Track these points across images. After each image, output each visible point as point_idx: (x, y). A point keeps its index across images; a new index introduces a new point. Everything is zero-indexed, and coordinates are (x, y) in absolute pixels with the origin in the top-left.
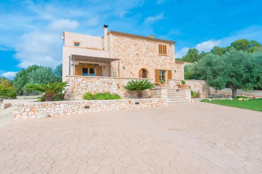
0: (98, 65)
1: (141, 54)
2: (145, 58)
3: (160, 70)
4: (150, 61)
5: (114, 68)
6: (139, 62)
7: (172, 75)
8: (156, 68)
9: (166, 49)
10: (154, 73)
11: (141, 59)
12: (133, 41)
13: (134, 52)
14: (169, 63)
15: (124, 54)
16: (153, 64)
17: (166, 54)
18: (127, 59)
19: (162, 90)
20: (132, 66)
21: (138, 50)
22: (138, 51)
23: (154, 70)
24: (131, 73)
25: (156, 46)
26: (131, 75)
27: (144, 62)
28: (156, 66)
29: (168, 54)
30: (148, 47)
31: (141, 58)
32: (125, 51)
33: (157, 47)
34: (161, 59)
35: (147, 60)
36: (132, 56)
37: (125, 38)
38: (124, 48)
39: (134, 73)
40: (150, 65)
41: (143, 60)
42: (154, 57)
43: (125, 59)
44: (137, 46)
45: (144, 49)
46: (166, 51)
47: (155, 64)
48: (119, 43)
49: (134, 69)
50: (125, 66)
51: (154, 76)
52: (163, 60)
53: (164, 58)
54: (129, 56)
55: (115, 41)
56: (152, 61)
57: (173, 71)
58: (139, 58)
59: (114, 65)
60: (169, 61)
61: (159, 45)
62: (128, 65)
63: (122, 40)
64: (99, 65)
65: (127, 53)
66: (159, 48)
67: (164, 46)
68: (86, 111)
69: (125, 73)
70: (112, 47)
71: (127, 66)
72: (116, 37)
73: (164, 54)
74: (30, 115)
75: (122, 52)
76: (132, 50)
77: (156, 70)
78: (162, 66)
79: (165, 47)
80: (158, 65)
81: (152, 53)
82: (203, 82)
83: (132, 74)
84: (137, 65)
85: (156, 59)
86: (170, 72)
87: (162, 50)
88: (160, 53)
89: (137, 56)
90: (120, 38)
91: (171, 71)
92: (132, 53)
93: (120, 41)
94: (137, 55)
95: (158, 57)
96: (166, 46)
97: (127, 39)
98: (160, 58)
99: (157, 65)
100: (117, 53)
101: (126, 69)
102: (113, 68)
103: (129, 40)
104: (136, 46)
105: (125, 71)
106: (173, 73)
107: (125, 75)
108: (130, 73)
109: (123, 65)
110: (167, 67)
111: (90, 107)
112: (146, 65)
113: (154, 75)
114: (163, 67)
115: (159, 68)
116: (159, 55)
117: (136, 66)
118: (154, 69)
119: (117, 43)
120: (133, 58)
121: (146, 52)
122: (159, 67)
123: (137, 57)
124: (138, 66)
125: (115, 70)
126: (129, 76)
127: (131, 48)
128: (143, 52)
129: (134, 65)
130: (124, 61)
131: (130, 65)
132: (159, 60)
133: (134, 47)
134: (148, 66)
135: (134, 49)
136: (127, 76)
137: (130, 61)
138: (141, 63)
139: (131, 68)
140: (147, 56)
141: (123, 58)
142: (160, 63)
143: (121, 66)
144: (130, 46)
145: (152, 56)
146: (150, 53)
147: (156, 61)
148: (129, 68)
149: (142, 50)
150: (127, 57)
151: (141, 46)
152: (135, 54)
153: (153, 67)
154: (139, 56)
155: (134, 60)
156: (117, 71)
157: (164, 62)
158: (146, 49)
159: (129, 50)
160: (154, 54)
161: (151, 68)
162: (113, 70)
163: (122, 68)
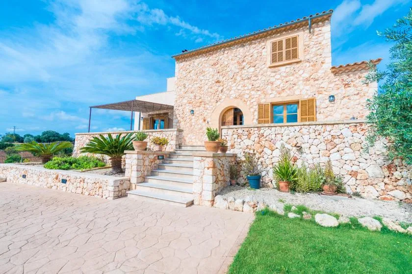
1: (224, 78)
2: (235, 84)
4: (246, 88)
5: (178, 116)
6: (220, 95)
7: (318, 110)
8: (263, 101)
9: (296, 45)
10: (256, 113)
11: (225, 90)
12: (211, 58)
13: (211, 80)
15: (193, 89)
16: (253, 93)
17: (295, 57)
18: (197, 95)
20: (207, 106)
21: (219, 72)
22: (219, 74)
23: (256, 107)
24: (205, 121)
25: (262, 48)
26: (204, 124)
27: (232, 92)
28: (263, 96)
30: (241, 60)
31: (225, 86)
32: (195, 82)
33: (267, 51)
35: (239, 87)
36: (207, 87)
38: (194, 77)
39: (209, 120)
40: (247, 96)
41: (229, 89)
42: (256, 76)
43: (195, 96)
44: (218, 65)
46: (296, 50)
47: (259, 93)
48: (187, 72)
49: (209, 112)
50: (194, 109)
51: (255, 122)
53: (288, 70)
54: (202, 89)
55: (181, 70)
56: (250, 87)
57: (321, 98)
58: (220, 89)
59: (178, 111)
60: (306, 75)
61: (274, 44)
62: (200, 106)
63: (192, 65)
65: (198, 85)
66: (274, 50)
67: (288, 40)
69: (193, 120)
70: (176, 82)
71: (197, 109)
72: (182, 64)
73: (288, 59)
75: (190, 86)
78: (279, 93)
79: (292, 41)
80: (270, 91)
81: (252, 69)
83: (206, 122)
84: (217, 102)
85: (264, 78)
86: (307, 104)
87: (281, 53)
88: (274, 61)
89: (218, 84)
90: (188, 63)
92: (207, 81)
93: (188, 67)
94: (218, 82)
95: (269, 73)
96: (295, 39)
97: (200, 60)
98: (274, 74)
99: (264, 93)
100: (183, 90)
101: (195, 114)
102: (176, 115)
103: (203, 59)
104: (217, 66)
105: (194, 117)
106: (323, 103)
107: (193, 124)
109: (191, 108)
110: (299, 93)
112: (236, 98)
113: (256, 117)
114: (284, 94)
116: (270, 67)
117: (214, 104)
118: (255, 103)
119: (184, 73)
120: (209, 90)
121: (237, 71)
122: (272, 96)
123: (216, 87)
124: (219, 103)
125: (179, 119)
126: (200, 126)
127: (206, 73)
128: (229, 73)
129: (210, 104)
130: (193, 100)
131: (203, 106)
132: (272, 80)
133: (211, 69)
134: (241, 99)
135: (210, 73)
136: (196, 126)
137: (202, 98)
138: (224, 97)
139: (205, 111)
140: (239, 78)
141: (192, 95)
142: (274, 86)
143: (187, 110)
144: (204, 70)
145: (253, 76)
146: (245, 71)
147: (262, 85)
148: (201, 111)
149: (227, 70)
150: (198, 92)
151: (226, 63)
152: (213, 82)
153: (254, 100)
154: (221, 84)
155: (211, 94)
156: (181, 120)
157: (287, 82)
158: (236, 65)
159: (202, 78)
160: (258, 70)
161: (248, 103)
162: (176, 118)
163: (189, 113)
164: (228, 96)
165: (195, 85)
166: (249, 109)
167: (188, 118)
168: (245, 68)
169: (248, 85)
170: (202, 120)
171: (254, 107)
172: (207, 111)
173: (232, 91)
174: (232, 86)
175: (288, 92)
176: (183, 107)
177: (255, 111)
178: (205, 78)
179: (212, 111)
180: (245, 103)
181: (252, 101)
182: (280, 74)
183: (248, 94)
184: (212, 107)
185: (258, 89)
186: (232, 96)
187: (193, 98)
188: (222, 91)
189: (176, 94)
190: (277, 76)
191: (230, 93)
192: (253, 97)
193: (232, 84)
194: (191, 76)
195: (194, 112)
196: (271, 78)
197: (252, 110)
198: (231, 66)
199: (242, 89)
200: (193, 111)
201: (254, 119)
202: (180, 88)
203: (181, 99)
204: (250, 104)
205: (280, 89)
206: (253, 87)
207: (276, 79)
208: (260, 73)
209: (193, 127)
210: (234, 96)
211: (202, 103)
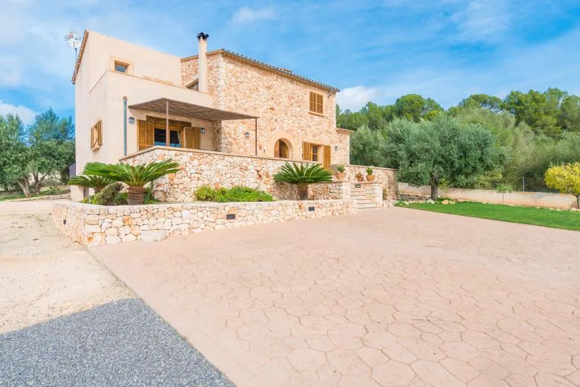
0: (189, 125)
1: (278, 108)
2: (286, 118)
3: (311, 145)
4: (295, 125)
5: (228, 135)
6: (275, 124)
7: (331, 155)
8: (305, 140)
9: (322, 103)
10: (301, 149)
11: (278, 120)
12: (265, 78)
13: (266, 104)
14: (326, 132)
15: (246, 106)
16: (299, 131)
17: (322, 112)
19: (343, 184)
20: (263, 132)
21: (273, 99)
22: (274, 101)
23: (301, 144)
24: (260, 148)
25: (304, 93)
26: (260, 151)
27: (284, 125)
28: (305, 136)
29: (324, 114)
30: (291, 96)
31: (279, 116)
32: (249, 99)
33: (307, 97)
34: (313, 123)
35: (290, 122)
36: (262, 110)
37: (249, 69)
38: (248, 92)
39: (265, 148)
40: (295, 133)
41: (282, 121)
42: (301, 116)
45: (284, 100)
46: (322, 106)
47: (303, 132)
48: (238, 80)
49: (265, 139)
51: (301, 157)
52: (317, 125)
53: (318, 120)
54: (257, 110)
55: (230, 73)
56: (298, 125)
57: (332, 146)
58: (275, 117)
59: (228, 129)
60: (326, 128)
61: (311, 93)
63: (244, 74)
64: (193, 125)
65: (253, 104)
66: (311, 99)
67: (318, 96)
68: (229, 223)
69: (248, 145)
70: (224, 88)
71: (252, 133)
72: (231, 66)
73: (318, 111)
74: (122, 235)
75: (243, 101)
76: (263, 97)
77: (305, 144)
78: (314, 136)
79: (320, 98)
80: (309, 134)
81: (298, 109)
82: (390, 172)
83: (262, 150)
84: (272, 130)
85: (306, 121)
86: (327, 149)
87: (315, 104)
88: (311, 109)
89: (272, 111)
90: (238, 69)
91: (329, 147)
92: (261, 104)
93: (239, 74)
94: (272, 109)
95: (308, 118)
96: (322, 97)
97: (253, 74)
98: (310, 120)
99: (306, 134)
100: (234, 102)
101: (250, 139)
102: (225, 134)
103: (257, 75)
104: (271, 91)
105: (248, 141)
106: (333, 151)
107: (248, 150)
109: (245, 130)
110: (323, 140)
111: (236, 216)
112: (287, 131)
113: (302, 153)
114: (316, 138)
115: (311, 140)
116: (310, 113)
117: (270, 132)
118: (301, 141)
119: (233, 79)
120: (265, 114)
121: (288, 105)
122: (310, 138)
123: (271, 115)
124: (273, 132)
125: (230, 140)
127: (260, 93)
128: (282, 104)
129: (266, 131)
131: (259, 131)
132: (310, 124)
133: (265, 92)
135: (266, 96)
137: (258, 121)
138: (278, 127)
139: (260, 137)
140: (289, 114)
142: (311, 129)
143: (241, 132)
144: (258, 88)
145: (299, 115)
146: (294, 108)
147: (304, 126)
149: (280, 100)
151: (279, 92)
152: (268, 107)
153: (300, 137)
154: (275, 112)
155: (266, 119)
156: (233, 142)
157: (318, 129)
158: (287, 99)
159: (256, 97)
160: (302, 111)
161: (296, 139)
162: (226, 138)
163: (242, 136)
164: (281, 128)
167: (241, 141)
168: (293, 105)
169: (296, 122)
170: (258, 147)
172: (263, 137)
173: (284, 123)
176: (235, 125)
177: (301, 147)
178: (260, 99)
179: (267, 139)
180: (294, 138)
181: (298, 138)
182: (314, 121)
183: (296, 131)
184: (267, 134)
185: (303, 129)
188: (276, 120)
192: (299, 134)
193: (284, 116)
195: (249, 136)
197: (299, 146)
198: (283, 97)
199: (292, 124)
200: (247, 133)
204: (297, 141)
208: (303, 115)
210: (286, 129)
211: (258, 127)
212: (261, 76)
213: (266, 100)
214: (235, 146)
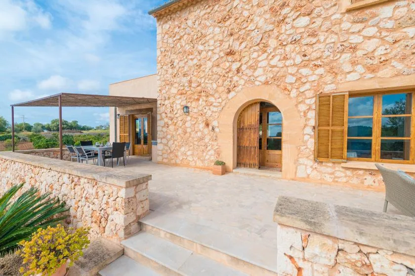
1: (244, 45)
2: (265, 55)
4: (288, 63)
6: (235, 78)
8: (328, 89)
10: (312, 115)
11: (244, 67)
15: (186, 69)
16: (304, 71)
18: (194, 79)
20: (211, 99)
21: (231, 35)
23: (311, 101)
24: (207, 125)
26: (206, 131)
27: (259, 71)
28: (329, 78)
31: (244, 60)
32: (190, 57)
34: (371, 31)
35: (273, 62)
36: (209, 64)
38: (188, 47)
39: (215, 123)
40: (290, 79)
41: (251, 67)
42: (313, 34)
43: (190, 82)
44: (232, 20)
47: (320, 71)
48: (175, 39)
49: (215, 109)
50: (189, 105)
51: (309, 130)
52: (392, 30)
54: (202, 68)
55: (166, 36)
56: (299, 59)
58: (235, 66)
62: (198, 100)
65: (195, 61)
69: (188, 124)
71: (194, 104)
75: (182, 64)
76: (211, 42)
80: (347, 67)
81: (304, 21)
83: (210, 128)
84: (229, 91)
85: (334, 38)
89: (230, 58)
92: (210, 53)
93: (177, 30)
94: (231, 53)
95: (346, 25)
98: (359, 26)
99: (334, 71)
100: (170, 71)
101: (191, 114)
104: (228, 23)
105: (189, 118)
107: (189, 130)
108: (202, 125)
109: (184, 103)
112: (266, 83)
113: (312, 122)
116: (349, 11)
117: (224, 96)
118: (310, 94)
119: (170, 41)
120: (215, 69)
121: (271, 27)
122: (350, 77)
123: (228, 64)
124: (232, 94)
125: (166, 120)
126: (199, 134)
127: (208, 38)
128: (253, 34)
129: (217, 95)
130: (187, 89)
131: (204, 98)
132: (355, 39)
133: (217, 30)
134: (278, 86)
135: (216, 38)
136: (193, 134)
137: (203, 85)
138: (242, 82)
139: (207, 108)
140: (273, 43)
141: (185, 80)
142: (360, 53)
143: (179, 107)
144: (203, 31)
145: (305, 35)
146: (288, 27)
147: (327, 53)
148: (200, 108)
149: (248, 29)
150: (195, 74)
151: (246, 14)
152: (222, 54)
153: (307, 86)
154: (237, 56)
155: (217, 76)
156: (170, 122)
157: (395, 42)
158: (268, 16)
159: (201, 48)
160: (319, 21)
161: (294, 93)
162: (162, 119)
163: (180, 112)
164: (251, 81)
165: (190, 62)
166: (296, 105)
167: (180, 119)
168: (287, 20)
169: (293, 55)
170: (204, 124)
171: (308, 101)
172: (211, 107)
173: (259, 69)
174: (260, 59)
175: (400, 66)
176: (171, 101)
177: (309, 109)
178: (207, 48)
179: (220, 108)
180: (287, 92)
181: (302, 90)
182: (376, 25)
183: (293, 75)
184: (220, 100)
185: (319, 62)
186: (258, 79)
187: (186, 84)
188: (238, 71)
189: (159, 80)
190: (367, 30)
191: (256, 74)
192: (304, 80)
193: (259, 56)
194: (182, 46)
195: (190, 110)
196: (352, 37)
197: (303, 107)
198: (256, 19)
199: (280, 64)
200: (187, 107)
201: (306, 126)
202: (165, 67)
203: (167, 87)
204: (298, 96)
205: (376, 62)
206: (306, 58)
207: (365, 37)
208: (324, 28)
209: (188, 135)
210: (263, 79)
211: (203, 94)
212: (209, 10)
213: (218, 44)
214: (172, 128)
